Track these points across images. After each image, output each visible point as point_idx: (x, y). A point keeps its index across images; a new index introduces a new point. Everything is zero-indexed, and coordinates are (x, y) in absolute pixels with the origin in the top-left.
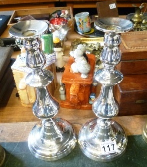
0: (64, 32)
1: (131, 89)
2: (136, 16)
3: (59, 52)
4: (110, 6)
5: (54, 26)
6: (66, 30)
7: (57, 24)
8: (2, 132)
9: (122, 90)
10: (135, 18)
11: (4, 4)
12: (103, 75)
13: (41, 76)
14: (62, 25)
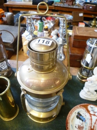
0: (52, 25)
1: (75, 53)
2: (93, 22)
3: (47, 33)
4: (79, 14)
5: (47, 21)
6: (53, 23)
7: (50, 20)
8: (13, 63)
9: (71, 53)
10: (93, 23)
11: (25, 7)
12: (59, 40)
13: (32, 36)
14: (52, 21)
